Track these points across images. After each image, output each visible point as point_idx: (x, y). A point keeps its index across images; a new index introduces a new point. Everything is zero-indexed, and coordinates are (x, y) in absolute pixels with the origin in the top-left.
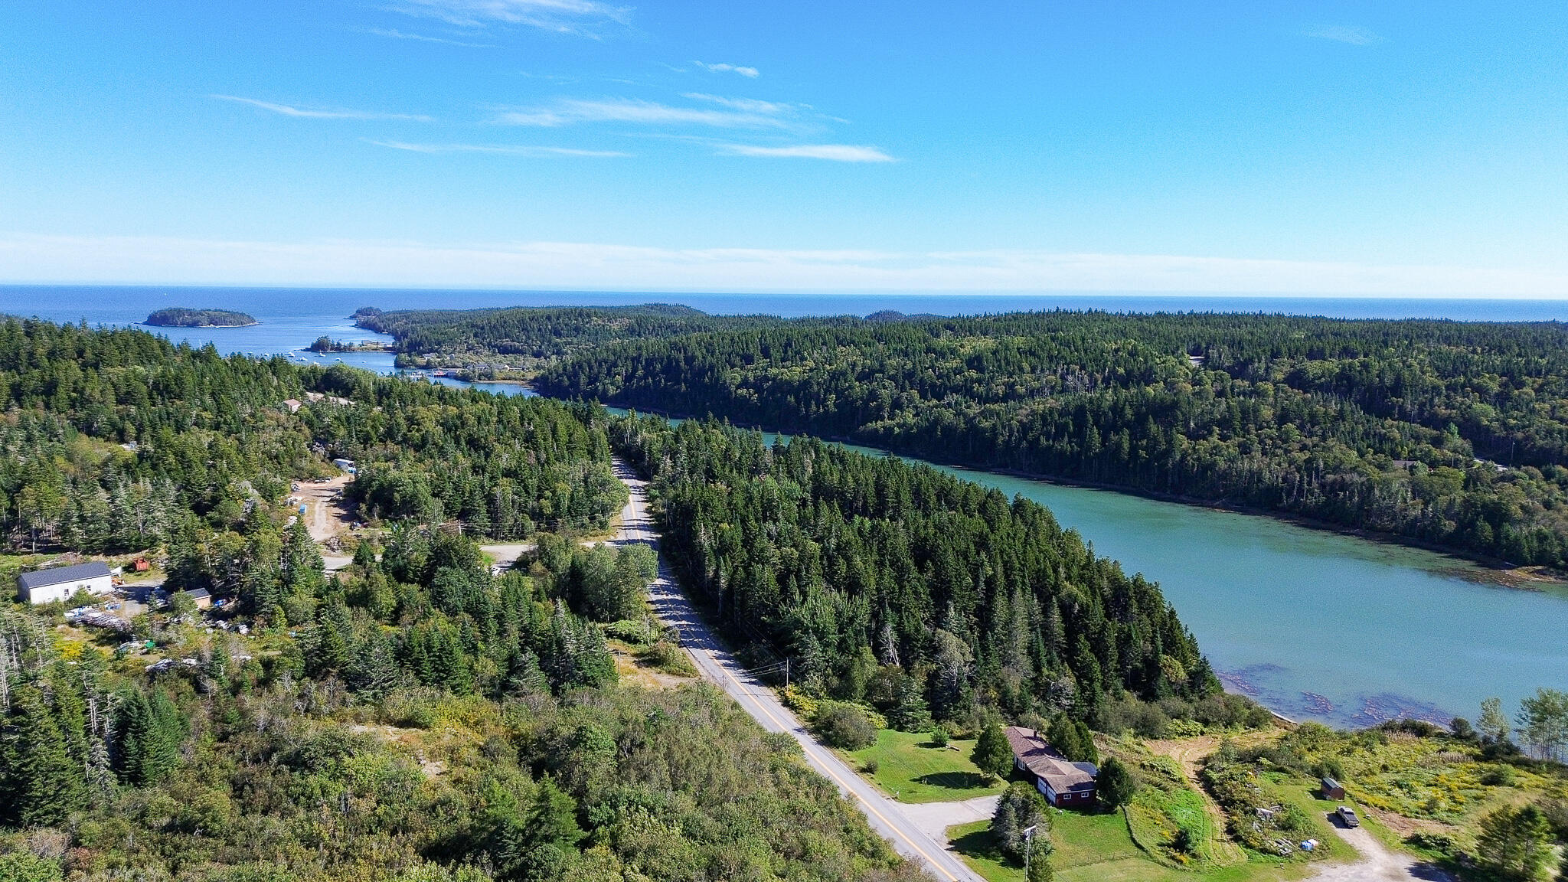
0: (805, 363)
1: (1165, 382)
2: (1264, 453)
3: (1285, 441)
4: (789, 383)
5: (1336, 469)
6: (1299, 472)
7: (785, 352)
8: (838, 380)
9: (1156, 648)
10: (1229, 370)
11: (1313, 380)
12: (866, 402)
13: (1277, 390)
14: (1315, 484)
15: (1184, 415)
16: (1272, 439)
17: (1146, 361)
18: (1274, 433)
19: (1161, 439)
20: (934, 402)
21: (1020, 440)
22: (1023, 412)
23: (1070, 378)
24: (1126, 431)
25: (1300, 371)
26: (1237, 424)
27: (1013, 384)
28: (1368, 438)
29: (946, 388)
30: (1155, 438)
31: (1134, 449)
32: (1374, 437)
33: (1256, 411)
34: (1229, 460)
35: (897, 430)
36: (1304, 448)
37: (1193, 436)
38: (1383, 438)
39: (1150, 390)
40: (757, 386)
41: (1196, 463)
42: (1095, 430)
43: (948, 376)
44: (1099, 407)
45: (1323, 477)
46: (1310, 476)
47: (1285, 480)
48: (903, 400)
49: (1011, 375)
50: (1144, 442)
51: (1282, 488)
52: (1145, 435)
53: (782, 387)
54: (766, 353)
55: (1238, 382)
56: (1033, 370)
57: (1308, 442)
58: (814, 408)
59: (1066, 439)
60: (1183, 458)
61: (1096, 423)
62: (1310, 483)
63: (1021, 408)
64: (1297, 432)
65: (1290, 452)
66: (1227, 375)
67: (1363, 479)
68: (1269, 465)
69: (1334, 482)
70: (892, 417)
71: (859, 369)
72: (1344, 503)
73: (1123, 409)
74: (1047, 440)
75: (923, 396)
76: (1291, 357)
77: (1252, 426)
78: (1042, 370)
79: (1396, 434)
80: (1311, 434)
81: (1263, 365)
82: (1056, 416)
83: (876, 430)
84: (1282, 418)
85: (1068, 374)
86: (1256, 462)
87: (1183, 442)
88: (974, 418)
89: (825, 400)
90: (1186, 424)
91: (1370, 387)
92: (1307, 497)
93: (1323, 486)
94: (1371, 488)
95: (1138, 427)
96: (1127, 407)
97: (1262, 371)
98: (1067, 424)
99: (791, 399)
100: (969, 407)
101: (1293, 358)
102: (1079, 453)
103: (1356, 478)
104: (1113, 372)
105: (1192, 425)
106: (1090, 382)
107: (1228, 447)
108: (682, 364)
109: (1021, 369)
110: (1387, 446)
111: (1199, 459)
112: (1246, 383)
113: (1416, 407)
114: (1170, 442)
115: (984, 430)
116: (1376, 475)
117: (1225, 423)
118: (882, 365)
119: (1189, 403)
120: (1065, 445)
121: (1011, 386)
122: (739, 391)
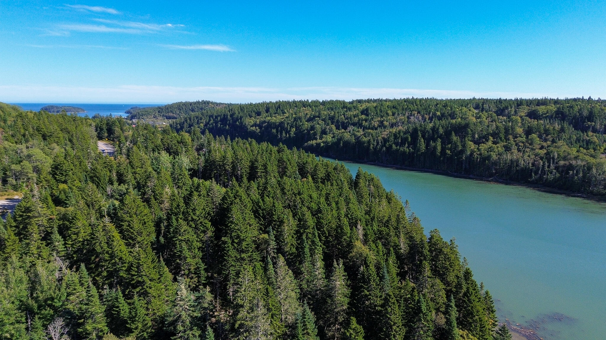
0: (285, 115)
1: (462, 118)
2: (519, 150)
3: (530, 144)
4: (274, 123)
5: (565, 159)
6: (542, 160)
7: (277, 110)
8: (297, 121)
9: (448, 322)
10: (495, 112)
11: (542, 115)
12: (309, 131)
13: (523, 120)
14: (552, 166)
15: (472, 131)
16: (523, 143)
17: (451, 109)
18: (524, 139)
19: (459, 144)
20: (343, 130)
21: (382, 146)
22: (385, 133)
23: (412, 118)
24: (439, 140)
25: (534, 110)
26: (502, 135)
27: (383, 121)
28: (579, 142)
29: (349, 123)
30: (455, 144)
31: (443, 150)
32: (583, 141)
33: (513, 129)
34: (499, 154)
35: (322, 144)
36: (542, 148)
37: (477, 142)
38: (588, 142)
39: (454, 121)
40: (260, 126)
41: (479, 156)
42: (422, 140)
43: (351, 118)
44: (425, 128)
45: (557, 163)
46: (549, 162)
47: (533, 164)
48: (327, 130)
49: (382, 117)
50: (450, 146)
51: (531, 170)
52: (450, 142)
53: (270, 125)
54: (267, 111)
55: (501, 117)
56: (393, 114)
57: (545, 144)
58: (284, 135)
59: (407, 145)
60: (472, 154)
61: (423, 136)
62: (549, 167)
63: (385, 131)
64: (538, 139)
65: (535, 150)
66: (494, 115)
67: (584, 163)
68: (522, 157)
69: (564, 166)
70: (321, 138)
71: (308, 116)
72: (573, 178)
73: (438, 129)
74: (396, 146)
75: (338, 128)
76: (527, 105)
77: (511, 137)
78: (398, 114)
79: (595, 139)
80: (546, 140)
81: (513, 109)
82: (402, 134)
83: (312, 145)
84: (528, 132)
85: (411, 116)
86: (515, 154)
87: (471, 146)
88: (360, 136)
89: (290, 131)
90: (473, 136)
91: (575, 117)
92: (548, 175)
93: (557, 168)
94: (590, 168)
95: (446, 138)
96: (440, 127)
97: (513, 113)
98: (407, 138)
99: (274, 131)
100: (358, 132)
101: (529, 106)
102: (413, 153)
103: (579, 162)
104: (434, 114)
105: (476, 136)
106: (422, 119)
107: (498, 147)
108: (229, 117)
109: (387, 114)
110: (591, 146)
111: (480, 154)
112: (505, 118)
113: (603, 126)
114: (464, 146)
115: (364, 143)
116: (592, 160)
117: (495, 135)
118: (319, 114)
119: (475, 125)
120: (406, 149)
121: (382, 122)
122: (252, 128)
